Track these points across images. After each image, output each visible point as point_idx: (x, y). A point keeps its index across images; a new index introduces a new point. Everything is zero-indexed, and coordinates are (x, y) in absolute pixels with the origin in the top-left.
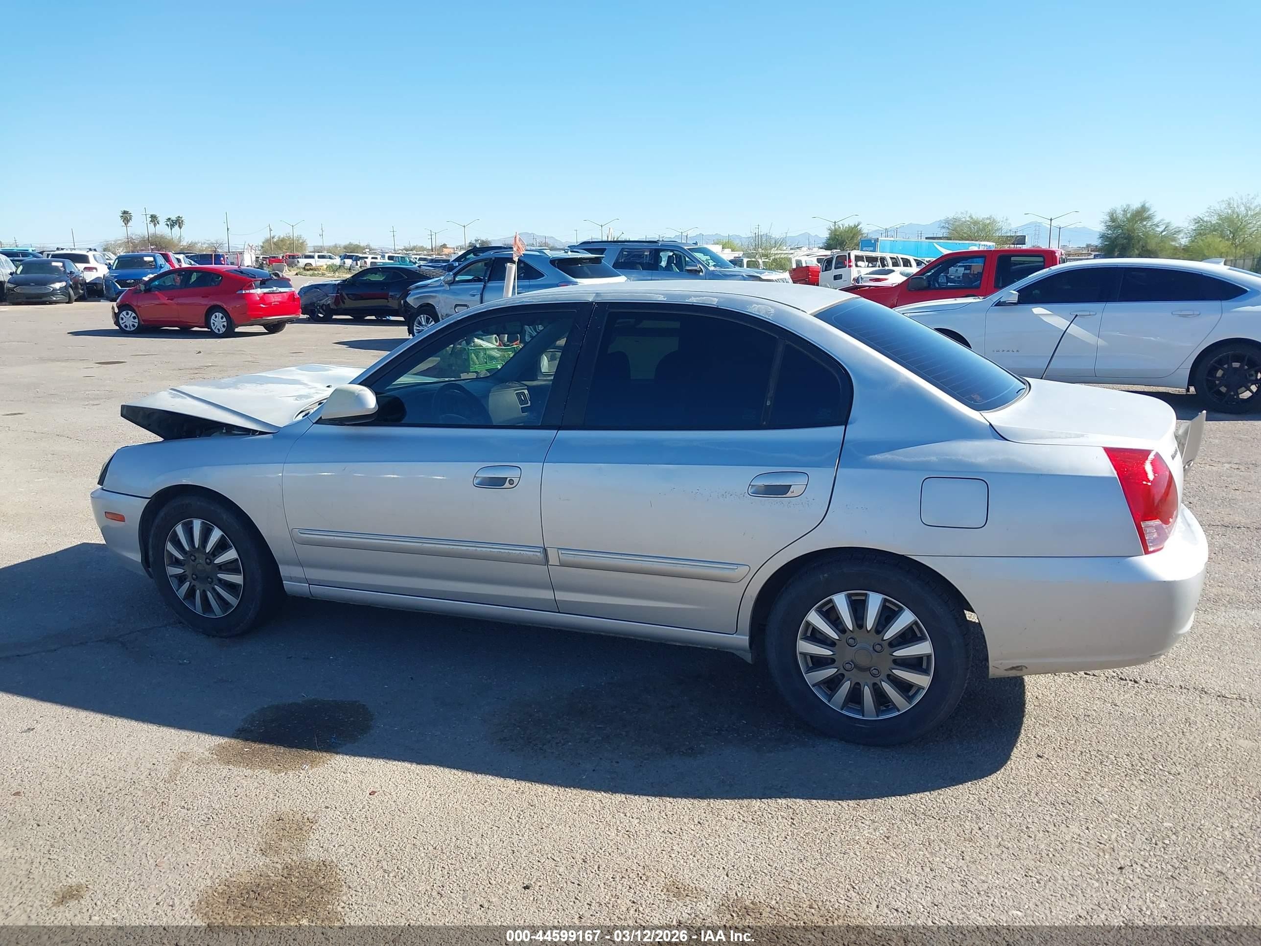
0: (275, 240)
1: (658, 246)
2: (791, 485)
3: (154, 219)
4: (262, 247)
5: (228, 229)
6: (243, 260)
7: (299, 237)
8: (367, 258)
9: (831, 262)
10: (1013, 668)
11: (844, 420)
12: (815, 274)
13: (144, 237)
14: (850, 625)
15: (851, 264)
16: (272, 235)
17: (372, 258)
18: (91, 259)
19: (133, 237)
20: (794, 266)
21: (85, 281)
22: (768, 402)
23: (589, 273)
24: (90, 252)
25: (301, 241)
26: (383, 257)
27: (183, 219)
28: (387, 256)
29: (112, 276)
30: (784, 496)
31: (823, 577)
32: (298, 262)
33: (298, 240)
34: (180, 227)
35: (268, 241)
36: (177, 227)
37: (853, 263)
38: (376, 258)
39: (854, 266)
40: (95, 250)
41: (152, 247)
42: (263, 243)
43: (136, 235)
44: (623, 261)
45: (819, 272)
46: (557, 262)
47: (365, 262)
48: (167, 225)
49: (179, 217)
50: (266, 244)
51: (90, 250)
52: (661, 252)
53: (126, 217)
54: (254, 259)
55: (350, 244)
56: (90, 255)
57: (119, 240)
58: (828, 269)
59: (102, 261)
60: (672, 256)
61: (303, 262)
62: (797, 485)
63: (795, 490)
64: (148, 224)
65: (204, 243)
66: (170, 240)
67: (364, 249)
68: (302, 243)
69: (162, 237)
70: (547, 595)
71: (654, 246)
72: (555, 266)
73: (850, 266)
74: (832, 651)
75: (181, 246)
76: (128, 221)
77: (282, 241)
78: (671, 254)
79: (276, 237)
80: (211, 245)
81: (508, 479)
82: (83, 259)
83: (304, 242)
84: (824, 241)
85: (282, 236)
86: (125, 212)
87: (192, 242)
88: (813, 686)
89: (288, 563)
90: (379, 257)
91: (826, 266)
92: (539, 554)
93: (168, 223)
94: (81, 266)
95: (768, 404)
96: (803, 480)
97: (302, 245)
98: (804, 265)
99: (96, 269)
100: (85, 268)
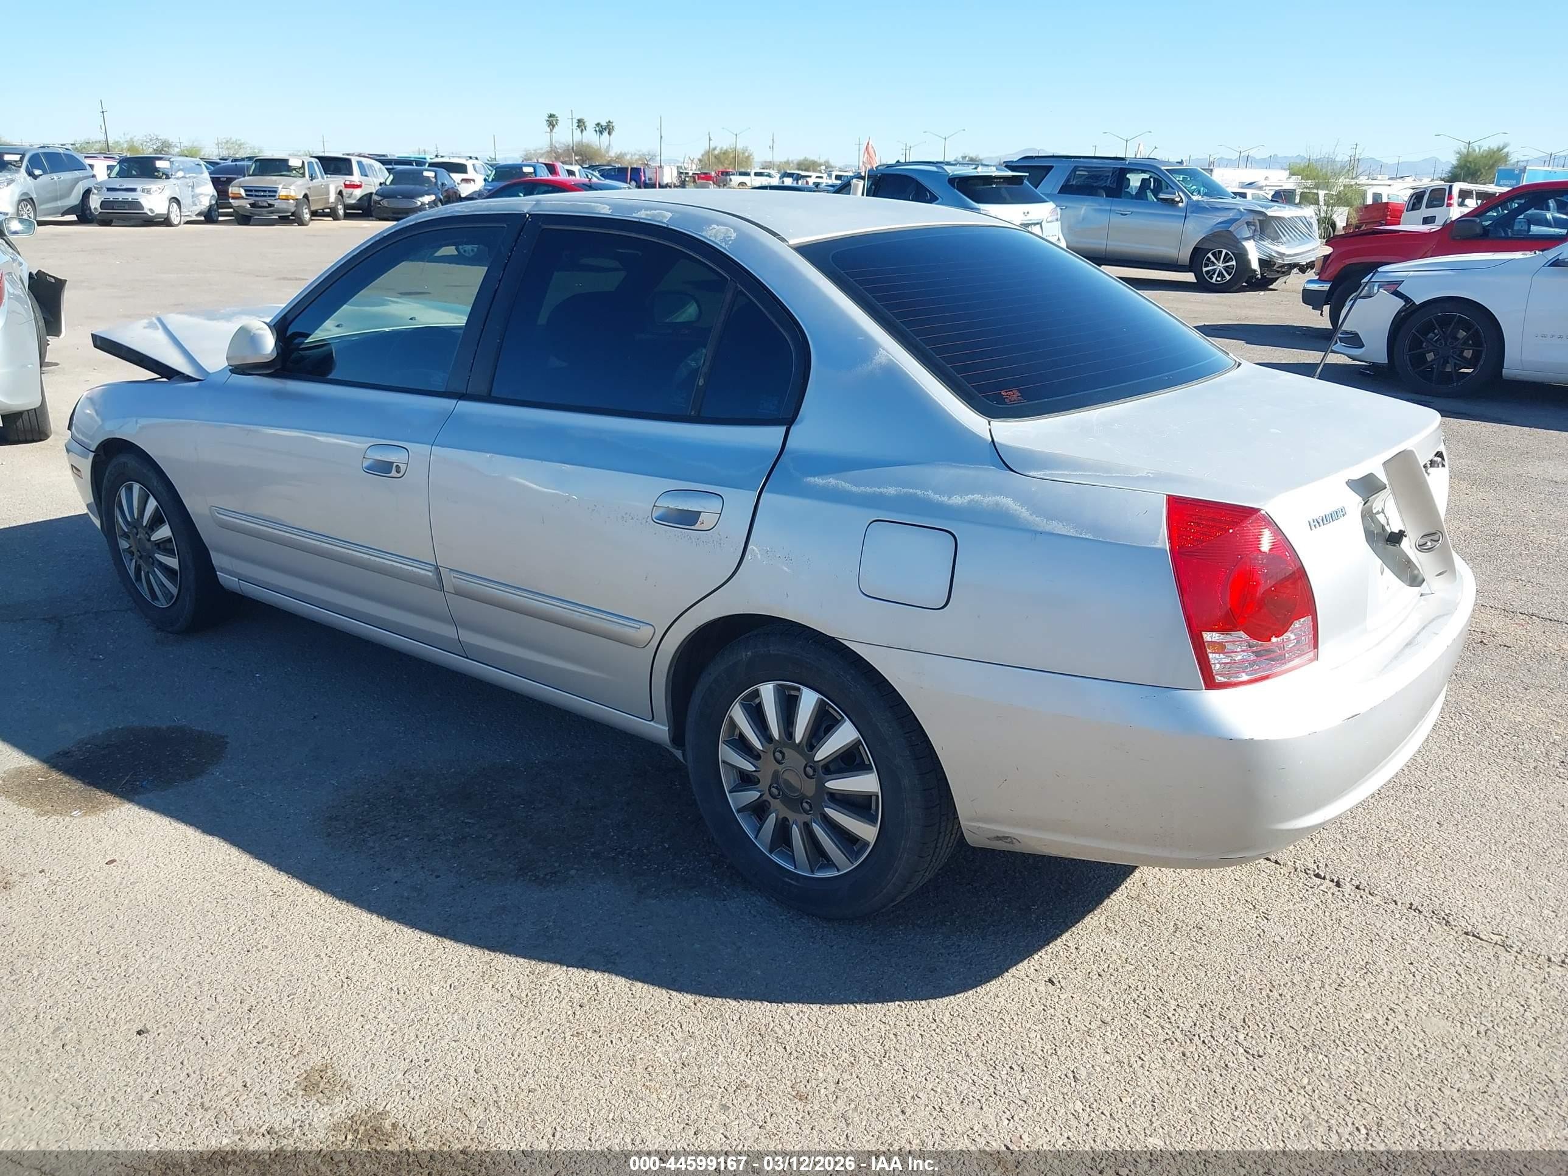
0: (716, 152)
1: (1125, 164)
2: (701, 512)
3: (581, 124)
4: (700, 161)
5: (661, 137)
6: (663, 175)
7: (745, 150)
8: (810, 177)
9: (1423, 196)
10: (998, 838)
11: (788, 419)
12: (1397, 213)
13: (569, 146)
14: (776, 734)
15: (1452, 202)
16: (712, 146)
17: (817, 177)
18: (470, 168)
19: (557, 146)
20: (1369, 201)
21: (460, 196)
22: (701, 380)
23: (1008, 197)
24: (471, 161)
25: (747, 154)
26: (830, 176)
27: (613, 124)
28: (834, 174)
29: (486, 189)
30: (693, 527)
31: (746, 655)
32: (731, 180)
33: (743, 153)
34: (609, 134)
35: (707, 153)
36: (606, 134)
37: (1456, 199)
38: (821, 177)
39: (1456, 205)
40: (477, 158)
41: (577, 158)
42: (703, 156)
43: (560, 143)
44: (1074, 183)
45: (1402, 212)
46: (957, 180)
47: (807, 183)
48: (596, 131)
49: (609, 122)
50: (706, 158)
51: (471, 158)
52: (1129, 173)
53: (552, 121)
54: (675, 173)
55: (806, 160)
56: (469, 164)
57: (541, 149)
58: (1416, 207)
59: (483, 172)
60: (1149, 179)
61: (736, 179)
62: (708, 510)
63: (706, 521)
64: (574, 130)
65: (635, 154)
66: (598, 149)
67: (820, 165)
68: (748, 157)
69: (588, 146)
70: (448, 631)
71: (1119, 165)
72: (954, 187)
73: (1449, 205)
74: (754, 766)
75: (609, 157)
76: (554, 126)
77: (724, 153)
78: (1146, 176)
79: (718, 149)
80: (642, 157)
81: (395, 464)
82: (461, 168)
83: (751, 155)
84: (1448, 168)
85: (725, 148)
86: (551, 116)
87: (621, 153)
88: (739, 811)
89: (218, 550)
90: (825, 176)
91: (1414, 204)
92: (430, 574)
93: (597, 129)
94: (457, 177)
95: (700, 384)
96: (715, 505)
97: (748, 159)
98: (1385, 200)
99: (474, 181)
100: (463, 180)
